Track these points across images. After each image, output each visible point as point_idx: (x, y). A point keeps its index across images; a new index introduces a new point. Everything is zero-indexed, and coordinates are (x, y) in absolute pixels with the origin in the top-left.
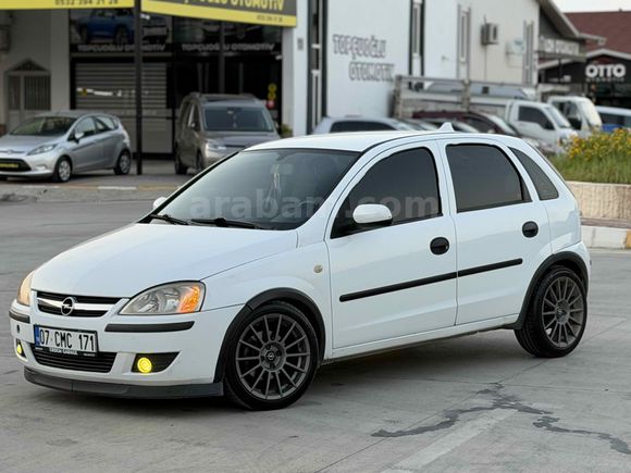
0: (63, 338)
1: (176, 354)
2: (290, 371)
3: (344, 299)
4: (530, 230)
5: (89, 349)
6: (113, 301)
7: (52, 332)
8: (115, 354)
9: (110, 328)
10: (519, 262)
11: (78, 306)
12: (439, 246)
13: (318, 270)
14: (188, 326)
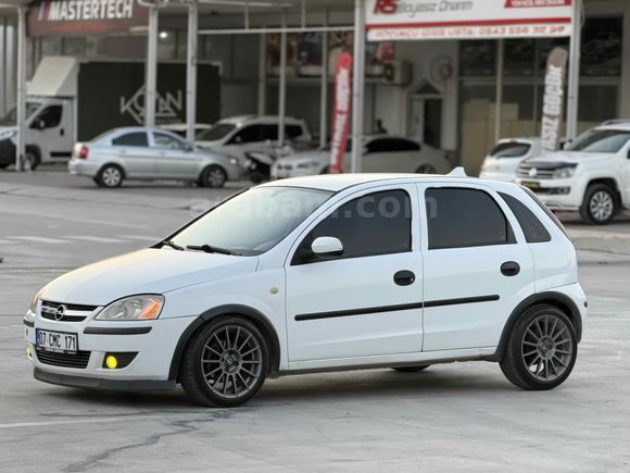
0: (54, 339)
1: (137, 353)
2: (245, 375)
3: (299, 318)
4: (510, 269)
5: (72, 348)
6: (92, 308)
7: (47, 333)
8: (90, 352)
9: (88, 331)
10: (496, 298)
11: (67, 312)
12: (404, 278)
13: (274, 292)
14: (146, 330)
